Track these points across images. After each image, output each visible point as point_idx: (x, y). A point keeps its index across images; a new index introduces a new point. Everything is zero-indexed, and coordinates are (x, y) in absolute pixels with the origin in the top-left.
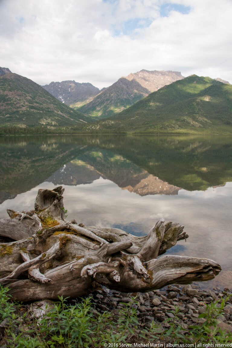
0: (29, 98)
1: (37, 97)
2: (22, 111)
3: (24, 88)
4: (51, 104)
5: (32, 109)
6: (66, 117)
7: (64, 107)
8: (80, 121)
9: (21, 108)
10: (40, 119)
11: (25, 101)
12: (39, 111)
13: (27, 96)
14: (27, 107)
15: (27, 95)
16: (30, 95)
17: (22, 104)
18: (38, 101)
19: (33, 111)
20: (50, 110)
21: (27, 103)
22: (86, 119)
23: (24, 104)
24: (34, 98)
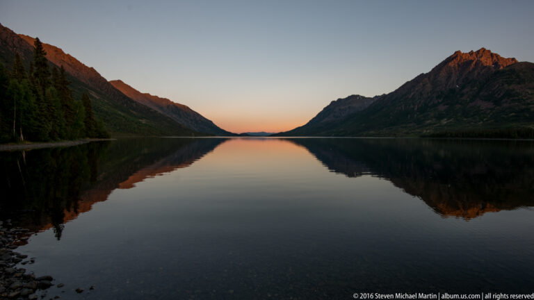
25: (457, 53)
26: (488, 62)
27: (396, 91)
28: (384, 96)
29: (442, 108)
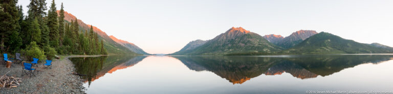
1: (261, 41)
3: (256, 38)
4: (266, 43)
7: (272, 44)
9: (255, 45)
10: (263, 49)
12: (262, 46)
15: (257, 40)
16: (259, 40)
17: (256, 43)
19: (260, 46)
20: (266, 45)
25: (233, 28)
26: (242, 31)
27: (214, 39)
28: (210, 41)
29: (230, 45)
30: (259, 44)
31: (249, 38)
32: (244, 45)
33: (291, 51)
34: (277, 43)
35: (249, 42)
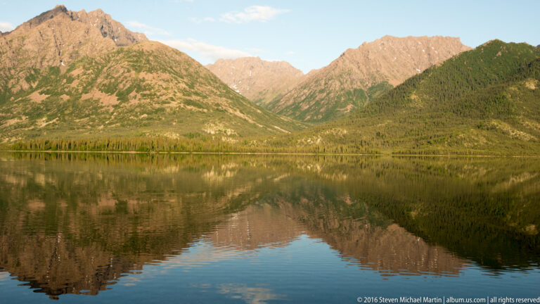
0: (184, 86)
1: (198, 84)
2: (171, 109)
3: (174, 69)
4: (221, 97)
5: (189, 104)
6: (250, 121)
7: (244, 103)
8: (276, 129)
9: (169, 103)
10: (203, 123)
11: (176, 91)
12: (201, 110)
13: (179, 83)
14: (179, 101)
15: (180, 79)
16: (185, 80)
17: (171, 96)
18: (199, 91)
19: (191, 110)
20: (220, 108)
21: (179, 95)
22: (285, 126)
23: (174, 95)
24: (192, 86)
30: (189, 103)
31: (138, 70)
32: (114, 100)
33: (331, 139)
34: (269, 99)
35: (139, 86)
